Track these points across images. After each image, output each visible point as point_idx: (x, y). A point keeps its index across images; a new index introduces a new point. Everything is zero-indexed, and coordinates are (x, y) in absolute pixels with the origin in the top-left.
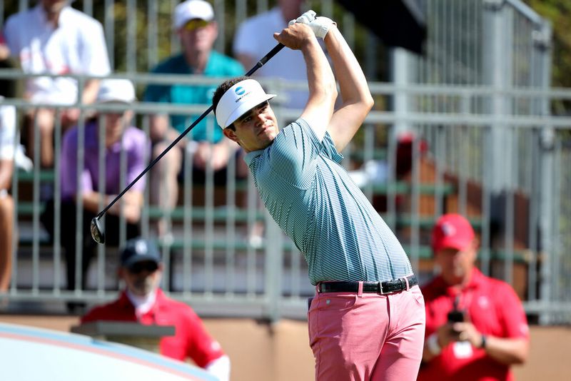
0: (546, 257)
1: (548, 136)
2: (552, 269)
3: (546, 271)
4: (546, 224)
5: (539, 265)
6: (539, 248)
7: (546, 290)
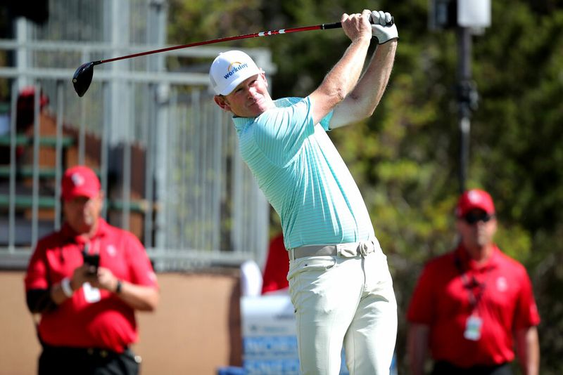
0: (161, 206)
1: (164, 91)
2: (167, 218)
3: (162, 220)
4: (162, 175)
5: (154, 214)
6: (155, 198)
7: (161, 238)
